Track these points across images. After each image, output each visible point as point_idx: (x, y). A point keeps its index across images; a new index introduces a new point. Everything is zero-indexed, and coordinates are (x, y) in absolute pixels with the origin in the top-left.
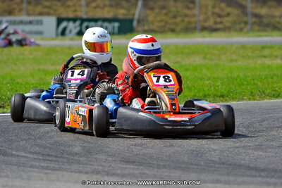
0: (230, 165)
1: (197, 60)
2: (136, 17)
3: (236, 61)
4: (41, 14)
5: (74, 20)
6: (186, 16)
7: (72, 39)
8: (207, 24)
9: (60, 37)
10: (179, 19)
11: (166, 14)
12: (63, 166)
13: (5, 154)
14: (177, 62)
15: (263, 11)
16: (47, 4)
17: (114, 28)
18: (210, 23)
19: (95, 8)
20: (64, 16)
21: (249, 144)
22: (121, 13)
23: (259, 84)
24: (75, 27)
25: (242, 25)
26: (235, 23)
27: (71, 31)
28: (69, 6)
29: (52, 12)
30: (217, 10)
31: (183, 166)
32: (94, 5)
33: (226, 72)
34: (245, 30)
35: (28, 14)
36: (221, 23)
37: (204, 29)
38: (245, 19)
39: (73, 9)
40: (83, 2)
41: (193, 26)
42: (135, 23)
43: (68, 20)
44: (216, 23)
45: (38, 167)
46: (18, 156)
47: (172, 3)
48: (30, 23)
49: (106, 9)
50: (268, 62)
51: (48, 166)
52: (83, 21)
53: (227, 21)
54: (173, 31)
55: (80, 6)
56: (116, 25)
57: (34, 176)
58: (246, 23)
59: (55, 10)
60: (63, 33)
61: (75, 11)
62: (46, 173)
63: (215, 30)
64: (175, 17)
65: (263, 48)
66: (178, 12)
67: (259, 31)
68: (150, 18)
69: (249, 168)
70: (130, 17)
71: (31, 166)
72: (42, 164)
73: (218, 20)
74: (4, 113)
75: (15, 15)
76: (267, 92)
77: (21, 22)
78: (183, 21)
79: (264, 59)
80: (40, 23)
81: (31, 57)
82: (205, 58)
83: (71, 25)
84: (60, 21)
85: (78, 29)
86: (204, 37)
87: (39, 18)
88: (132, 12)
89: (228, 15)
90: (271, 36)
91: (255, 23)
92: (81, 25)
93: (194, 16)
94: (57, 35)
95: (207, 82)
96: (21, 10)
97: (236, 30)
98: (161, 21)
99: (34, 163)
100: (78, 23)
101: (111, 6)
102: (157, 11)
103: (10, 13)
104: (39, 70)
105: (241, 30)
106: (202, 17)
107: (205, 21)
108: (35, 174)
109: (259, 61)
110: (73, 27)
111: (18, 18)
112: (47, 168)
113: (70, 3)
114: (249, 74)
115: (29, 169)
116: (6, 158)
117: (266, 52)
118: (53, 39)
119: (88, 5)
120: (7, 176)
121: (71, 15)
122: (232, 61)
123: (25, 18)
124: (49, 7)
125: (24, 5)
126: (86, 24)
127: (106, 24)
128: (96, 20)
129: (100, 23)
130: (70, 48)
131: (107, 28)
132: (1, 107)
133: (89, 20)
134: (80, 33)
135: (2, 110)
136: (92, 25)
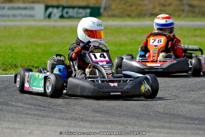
0: (172, 115)
2: (103, 5)
4: (33, 2)
5: (58, 7)
6: (139, 5)
7: (56, 21)
8: (154, 11)
9: (47, 19)
10: (134, 8)
11: (125, 4)
12: (49, 114)
13: (7, 105)
14: (133, 39)
15: (195, 2)
17: (86, 13)
20: (50, 3)
21: (185, 100)
22: (92, 3)
25: (180, 12)
26: (175, 11)
27: (55, 15)
30: (162, 1)
34: (182, 16)
35: (24, 2)
36: (164, 10)
37: (152, 15)
38: (182, 8)
41: (144, 12)
42: (102, 10)
43: (53, 7)
44: (161, 10)
45: (31, 115)
46: (17, 106)
48: (25, 8)
50: (199, 40)
52: (64, 8)
53: (169, 10)
54: (129, 16)
56: (88, 11)
57: (28, 121)
58: (183, 11)
64: (131, 6)
65: (196, 30)
66: (133, 2)
67: (193, 17)
68: (113, 7)
70: (98, 5)
71: (27, 114)
72: (34, 113)
73: (163, 8)
74: (6, 74)
75: (14, 3)
77: (19, 8)
78: (137, 9)
79: (196, 38)
80: (32, 9)
81: (26, 34)
83: (55, 10)
84: (47, 7)
85: (60, 14)
88: (100, 2)
89: (170, 5)
90: (201, 21)
91: (190, 11)
92: (62, 11)
93: (145, 5)
94: (45, 18)
97: (175, 16)
99: (28, 111)
100: (60, 9)
104: (31, 43)
105: (179, 16)
106: (151, 6)
107: (154, 8)
108: (30, 120)
109: (193, 39)
110: (57, 12)
111: (16, 5)
112: (38, 115)
116: (8, 107)
117: (198, 33)
118: (42, 21)
120: (9, 121)
121: (55, 3)
123: (22, 5)
126: (66, 10)
127: (81, 10)
128: (73, 7)
129: (76, 10)
130: (54, 27)
131: (81, 13)
132: (4, 70)
133: (69, 7)
134: (62, 17)
135: (4, 72)
136: (70, 11)
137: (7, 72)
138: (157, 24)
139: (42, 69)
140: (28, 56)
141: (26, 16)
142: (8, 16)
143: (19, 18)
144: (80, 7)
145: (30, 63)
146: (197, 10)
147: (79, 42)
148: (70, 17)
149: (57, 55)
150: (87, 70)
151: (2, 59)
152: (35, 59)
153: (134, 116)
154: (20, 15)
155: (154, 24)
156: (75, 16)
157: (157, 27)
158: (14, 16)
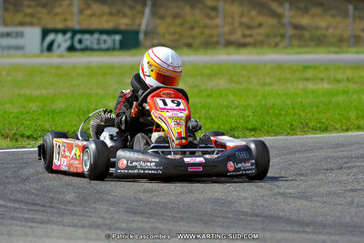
0: (266, 217)
1: (221, 83)
2: (143, 27)
3: (270, 84)
4: (22, 24)
5: (64, 32)
6: (206, 27)
7: (61, 56)
8: (232, 38)
9: (46, 53)
10: (197, 31)
11: (181, 25)
12: (52, 218)
14: (196, 86)
15: (305, 21)
16: (29, 11)
17: (114, 41)
18: (237, 36)
19: (91, 16)
20: (50, 26)
21: (288, 191)
22: (124, 23)
23: (302, 114)
24: (65, 41)
25: (278, 39)
26: (268, 36)
27: (59, 46)
28: (57, 14)
29: (35, 21)
30: (245, 20)
31: (205, 218)
32: (89, 12)
33: (258, 98)
34: (282, 45)
35: (5, 24)
36: (251, 36)
37: (229, 44)
38: (282, 31)
39: (62, 17)
40: (75, 9)
41: (215, 39)
42: (141, 36)
43: (56, 31)
44: (244, 36)
45: (21, 220)
47: (187, 10)
48: (8, 35)
49: (105, 18)
50: (311, 86)
51: (33, 218)
52: (75, 32)
53: (259, 33)
54: (189, 46)
55: (72, 14)
56: (118, 38)
57: (16, 231)
58: (283, 36)
59: (40, 19)
60: (50, 48)
61: (65, 20)
62: (31, 227)
63: (243, 45)
64: (192, 28)
65: (306, 68)
66: (196, 22)
67: (299, 46)
68: (161, 30)
69: (290, 221)
70: (135, 28)
71: (13, 218)
72: (26, 216)
73: (247, 32)
76: (311, 125)
78: (202, 33)
79: (306, 83)
80: (20, 35)
81: (9, 78)
82: (231, 81)
83: (60, 38)
84: (45, 33)
86: (229, 54)
87: (20, 29)
88: (137, 22)
89: (260, 25)
90: (315, 53)
91: (292, 37)
92: (72, 38)
93: (217, 26)
94: (42, 51)
95: (235, 112)
97: (269, 45)
98: (175, 33)
99: (15, 214)
100: (69, 35)
101: (111, 14)
102: (169, 20)
104: (19, 95)
105: (277, 45)
106: (226, 29)
107: (232, 32)
108: (18, 228)
109: (301, 86)
110: (62, 41)
112: (33, 220)
113: (58, 10)
114: (288, 102)
115: (9, 221)
117: (309, 74)
118: (37, 56)
119: (81, 12)
121: (60, 26)
122: (265, 84)
124: (32, 15)
125: (1, 12)
126: (78, 37)
127: (104, 37)
128: (91, 32)
129: (96, 36)
130: (58, 67)
131: (105, 42)
133: (83, 32)
134: (71, 49)
136: (87, 37)
140: (14, 117)
141: (9, 48)
144: (102, 32)
145: (17, 129)
146: (307, 34)
148: (87, 49)
152: (26, 123)
153: (201, 220)
156: (95, 46)
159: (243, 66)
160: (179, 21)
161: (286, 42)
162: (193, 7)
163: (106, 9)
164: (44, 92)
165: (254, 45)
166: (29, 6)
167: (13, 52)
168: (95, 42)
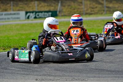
2: (58, 10)
3: (100, 26)
4: (19, 10)
5: (33, 12)
6: (79, 9)
7: (32, 20)
8: (88, 12)
9: (27, 20)
10: (76, 10)
11: (71, 8)
12: (30, 73)
13: (6, 69)
15: (111, 5)
16: (21, 6)
17: (49, 15)
18: (89, 11)
19: (41, 7)
20: (28, 11)
21: (107, 61)
22: (52, 9)
24: (33, 15)
25: (102, 12)
26: (99, 11)
27: (31, 17)
28: (30, 7)
29: (23, 9)
30: (91, 6)
32: (40, 5)
35: (13, 10)
36: (93, 11)
37: (86, 14)
38: (103, 9)
40: (36, 5)
41: (82, 13)
42: (58, 13)
43: (30, 12)
44: (91, 11)
45: (20, 74)
46: (12, 69)
47: (72, 3)
48: (15, 14)
49: (46, 7)
51: (24, 73)
52: (36, 12)
53: (96, 10)
55: (35, 6)
56: (50, 13)
58: (104, 11)
59: (25, 8)
60: (28, 18)
61: (33, 8)
62: (23, 76)
63: (91, 14)
64: (74, 9)
66: (75, 7)
67: (109, 14)
68: (64, 10)
69: (107, 71)
70: (56, 10)
71: (17, 74)
72: (22, 73)
73: (92, 10)
75: (8, 11)
77: (11, 14)
78: (78, 11)
80: (18, 14)
81: (15, 28)
82: (87, 26)
83: (31, 14)
84: (27, 13)
85: (34, 16)
86: (87, 17)
87: (18, 12)
88: (56, 8)
89: (96, 7)
91: (108, 10)
92: (35, 14)
93: (82, 8)
94: (26, 19)
96: (10, 9)
97: (100, 14)
98: (68, 11)
99: (18, 72)
100: (34, 13)
101: (48, 6)
102: (66, 7)
103: (6, 10)
104: (19, 33)
105: (102, 14)
106: (85, 9)
107: (87, 10)
108: (19, 77)
110: (32, 15)
111: (9, 12)
112: (24, 74)
113: (30, 5)
115: (16, 75)
116: (7, 71)
118: (24, 20)
119: (38, 6)
120: (7, 78)
121: (31, 10)
122: (98, 26)
123: (12, 12)
124: (22, 7)
125: (12, 7)
126: (37, 14)
127: (46, 13)
128: (42, 12)
129: (43, 13)
130: (31, 24)
131: (46, 15)
132: (4, 50)
133: (39, 12)
134: (35, 18)
135: (4, 51)
136: (40, 14)
137: (5, 51)
138: (73, 20)
139: (23, 48)
140: (17, 41)
141: (15, 18)
142: (5, 19)
143: (11, 20)
144: (45, 12)
145: (18, 45)
146: (112, 10)
147: (45, 31)
148: (40, 18)
149: (32, 40)
150: (52, 47)
151: (2, 44)
152: (21, 42)
154: (12, 18)
155: (71, 20)
156: (43, 16)
157: (73, 21)
158: (8, 19)
159: (91, 21)
160: (70, 7)
161: (105, 12)
162: (74, 2)
163: (46, 4)
164: (27, 32)
165: (95, 14)
166: (21, 4)
167: (16, 20)
168: (43, 15)
